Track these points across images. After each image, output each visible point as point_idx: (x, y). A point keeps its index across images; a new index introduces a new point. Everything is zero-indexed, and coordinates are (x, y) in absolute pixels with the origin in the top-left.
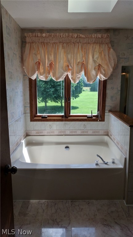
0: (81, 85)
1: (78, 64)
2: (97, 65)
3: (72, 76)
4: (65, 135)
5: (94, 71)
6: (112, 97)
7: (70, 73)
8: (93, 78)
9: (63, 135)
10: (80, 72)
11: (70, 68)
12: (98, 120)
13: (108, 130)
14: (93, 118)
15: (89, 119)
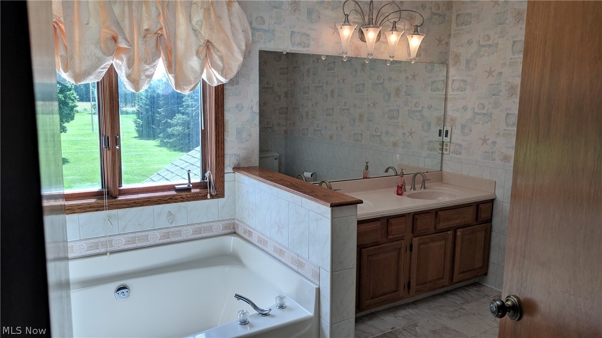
0: (70, 98)
1: (145, 36)
2: (203, 42)
3: (129, 71)
4: (112, 253)
5: (195, 58)
6: (239, 132)
7: (122, 60)
8: (193, 79)
9: (105, 254)
10: (154, 61)
11: (123, 44)
12: (209, 195)
13: (234, 219)
14: (193, 191)
15: (184, 194)
